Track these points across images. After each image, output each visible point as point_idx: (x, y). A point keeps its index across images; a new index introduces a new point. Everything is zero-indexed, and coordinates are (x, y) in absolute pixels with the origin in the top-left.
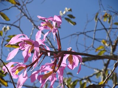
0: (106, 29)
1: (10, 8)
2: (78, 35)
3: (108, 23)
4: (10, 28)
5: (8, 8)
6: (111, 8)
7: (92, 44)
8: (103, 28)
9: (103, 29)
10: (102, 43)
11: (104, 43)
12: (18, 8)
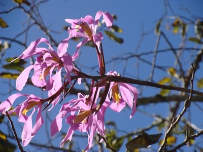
0: (174, 50)
1: (10, 11)
2: (127, 59)
3: (181, 36)
4: (9, 46)
5: (8, 10)
6: (186, 9)
7: (150, 75)
8: (169, 47)
9: (169, 50)
10: (169, 73)
11: (172, 73)
12: (25, 11)
